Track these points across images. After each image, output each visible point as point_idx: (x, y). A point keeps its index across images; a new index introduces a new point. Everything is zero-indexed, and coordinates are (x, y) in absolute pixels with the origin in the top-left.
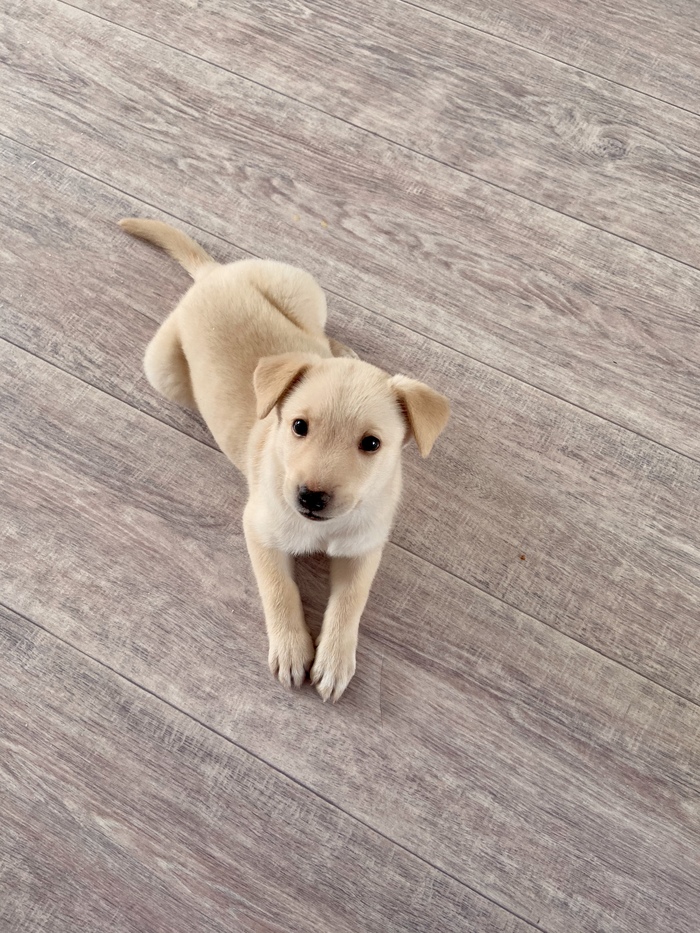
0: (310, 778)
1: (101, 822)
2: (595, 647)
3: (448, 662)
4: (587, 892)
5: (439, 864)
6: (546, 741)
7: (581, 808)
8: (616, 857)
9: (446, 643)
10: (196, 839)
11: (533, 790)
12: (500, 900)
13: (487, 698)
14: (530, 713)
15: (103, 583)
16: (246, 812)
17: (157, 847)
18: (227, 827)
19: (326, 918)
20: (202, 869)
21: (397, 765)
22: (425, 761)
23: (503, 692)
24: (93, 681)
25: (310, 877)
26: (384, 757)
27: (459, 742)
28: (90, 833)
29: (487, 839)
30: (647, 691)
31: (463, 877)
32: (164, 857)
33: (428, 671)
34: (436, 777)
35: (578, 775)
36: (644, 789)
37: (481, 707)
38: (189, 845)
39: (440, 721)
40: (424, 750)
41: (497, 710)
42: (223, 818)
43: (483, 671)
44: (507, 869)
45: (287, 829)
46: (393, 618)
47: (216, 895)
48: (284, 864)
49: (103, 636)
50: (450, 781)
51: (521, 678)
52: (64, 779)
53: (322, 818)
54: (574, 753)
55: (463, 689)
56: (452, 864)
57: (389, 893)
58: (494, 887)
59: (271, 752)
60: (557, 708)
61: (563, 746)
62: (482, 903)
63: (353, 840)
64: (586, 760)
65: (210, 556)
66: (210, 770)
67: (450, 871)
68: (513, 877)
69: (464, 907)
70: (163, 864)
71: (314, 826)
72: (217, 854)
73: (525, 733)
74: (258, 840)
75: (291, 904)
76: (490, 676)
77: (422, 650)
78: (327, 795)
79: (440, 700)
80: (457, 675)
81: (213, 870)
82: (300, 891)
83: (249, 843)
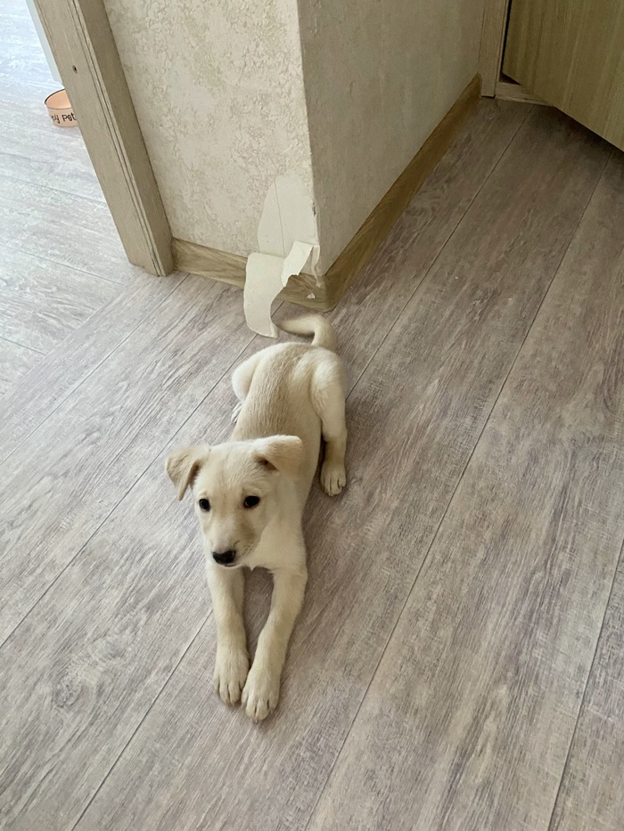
0: (473, 464)
1: (437, 381)
2: (603, 634)
3: (560, 535)
4: (439, 613)
5: (441, 529)
6: (526, 594)
7: (488, 613)
8: (462, 634)
9: (573, 534)
10: (435, 418)
11: (493, 583)
12: (427, 561)
13: (544, 559)
14: (541, 585)
15: (554, 364)
16: (451, 437)
17: (429, 403)
18: (442, 430)
19: (407, 475)
20: (421, 423)
21: (489, 507)
22: (496, 521)
23: (551, 569)
24: (501, 368)
25: (425, 467)
26: (493, 500)
27: (511, 541)
28: (430, 378)
29: (459, 555)
30: (580, 669)
31: (436, 540)
32: (424, 407)
33: (551, 523)
34: (488, 527)
35: (508, 612)
36: (509, 659)
37: (537, 554)
38: (432, 416)
39: (521, 530)
40: (502, 522)
41: (537, 564)
42: (446, 428)
43: (561, 557)
44: (445, 565)
45: (446, 456)
46: (580, 503)
47: (411, 428)
48: (429, 455)
49: (525, 368)
50: (487, 535)
51: (564, 580)
52: (452, 365)
53: (455, 471)
54: (522, 612)
55: (545, 543)
56: (442, 535)
57: (423, 504)
58: (434, 558)
59: (482, 446)
60: (550, 603)
61: (526, 605)
62: (424, 551)
63: (446, 486)
64: (520, 619)
65: (586, 406)
66: (468, 421)
67: (438, 535)
68: (441, 569)
69: (421, 541)
70: (421, 407)
71: (450, 467)
72: (429, 428)
73: (527, 581)
74: (439, 443)
75: (411, 461)
76: (559, 561)
77: (563, 520)
78: (466, 472)
79: (534, 530)
80: (554, 540)
81: (422, 426)
82: (418, 463)
83: (437, 439)
